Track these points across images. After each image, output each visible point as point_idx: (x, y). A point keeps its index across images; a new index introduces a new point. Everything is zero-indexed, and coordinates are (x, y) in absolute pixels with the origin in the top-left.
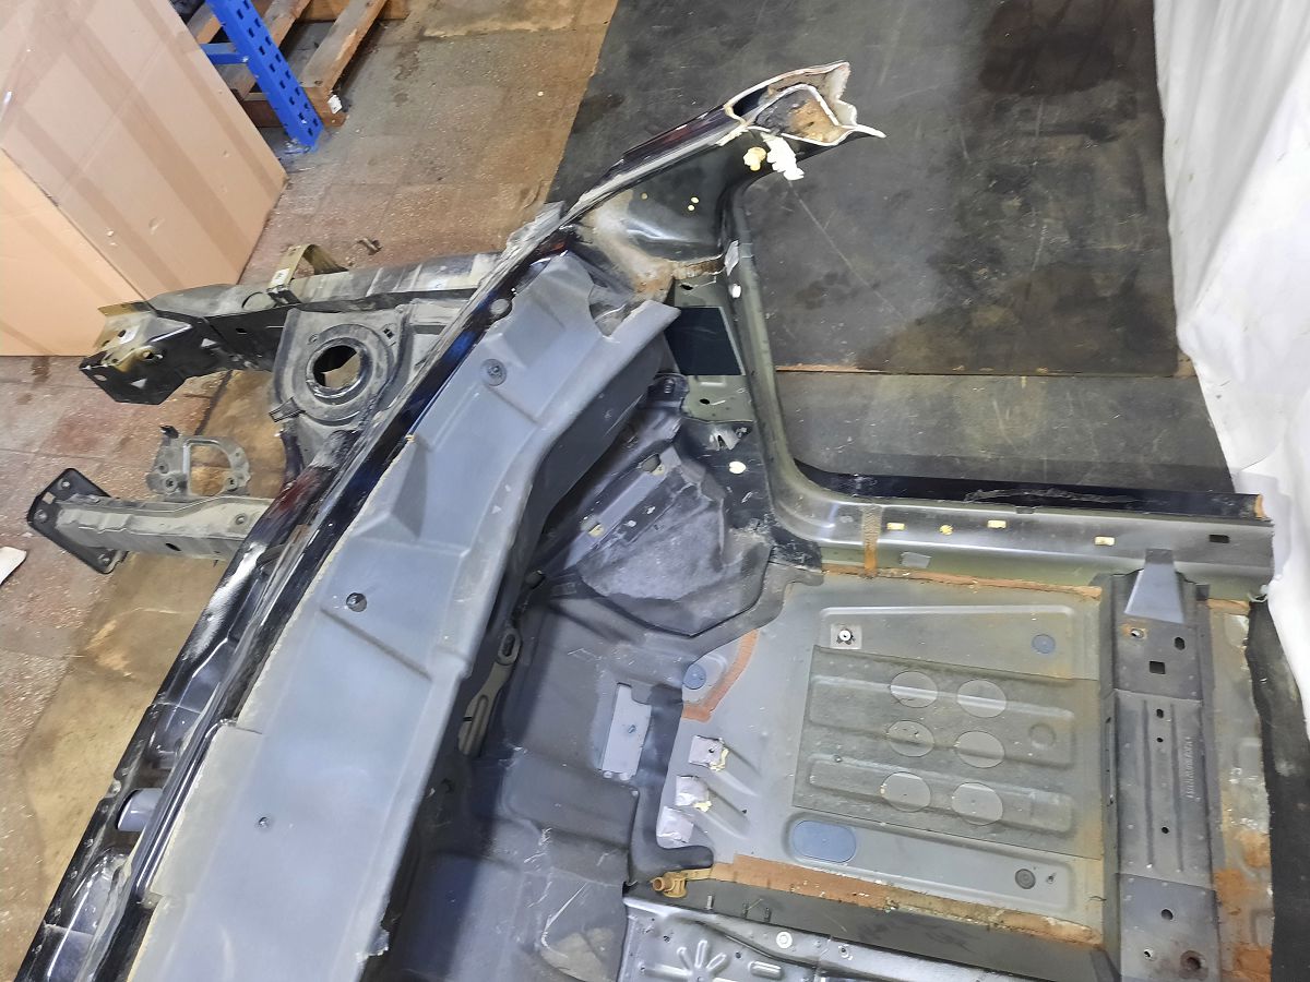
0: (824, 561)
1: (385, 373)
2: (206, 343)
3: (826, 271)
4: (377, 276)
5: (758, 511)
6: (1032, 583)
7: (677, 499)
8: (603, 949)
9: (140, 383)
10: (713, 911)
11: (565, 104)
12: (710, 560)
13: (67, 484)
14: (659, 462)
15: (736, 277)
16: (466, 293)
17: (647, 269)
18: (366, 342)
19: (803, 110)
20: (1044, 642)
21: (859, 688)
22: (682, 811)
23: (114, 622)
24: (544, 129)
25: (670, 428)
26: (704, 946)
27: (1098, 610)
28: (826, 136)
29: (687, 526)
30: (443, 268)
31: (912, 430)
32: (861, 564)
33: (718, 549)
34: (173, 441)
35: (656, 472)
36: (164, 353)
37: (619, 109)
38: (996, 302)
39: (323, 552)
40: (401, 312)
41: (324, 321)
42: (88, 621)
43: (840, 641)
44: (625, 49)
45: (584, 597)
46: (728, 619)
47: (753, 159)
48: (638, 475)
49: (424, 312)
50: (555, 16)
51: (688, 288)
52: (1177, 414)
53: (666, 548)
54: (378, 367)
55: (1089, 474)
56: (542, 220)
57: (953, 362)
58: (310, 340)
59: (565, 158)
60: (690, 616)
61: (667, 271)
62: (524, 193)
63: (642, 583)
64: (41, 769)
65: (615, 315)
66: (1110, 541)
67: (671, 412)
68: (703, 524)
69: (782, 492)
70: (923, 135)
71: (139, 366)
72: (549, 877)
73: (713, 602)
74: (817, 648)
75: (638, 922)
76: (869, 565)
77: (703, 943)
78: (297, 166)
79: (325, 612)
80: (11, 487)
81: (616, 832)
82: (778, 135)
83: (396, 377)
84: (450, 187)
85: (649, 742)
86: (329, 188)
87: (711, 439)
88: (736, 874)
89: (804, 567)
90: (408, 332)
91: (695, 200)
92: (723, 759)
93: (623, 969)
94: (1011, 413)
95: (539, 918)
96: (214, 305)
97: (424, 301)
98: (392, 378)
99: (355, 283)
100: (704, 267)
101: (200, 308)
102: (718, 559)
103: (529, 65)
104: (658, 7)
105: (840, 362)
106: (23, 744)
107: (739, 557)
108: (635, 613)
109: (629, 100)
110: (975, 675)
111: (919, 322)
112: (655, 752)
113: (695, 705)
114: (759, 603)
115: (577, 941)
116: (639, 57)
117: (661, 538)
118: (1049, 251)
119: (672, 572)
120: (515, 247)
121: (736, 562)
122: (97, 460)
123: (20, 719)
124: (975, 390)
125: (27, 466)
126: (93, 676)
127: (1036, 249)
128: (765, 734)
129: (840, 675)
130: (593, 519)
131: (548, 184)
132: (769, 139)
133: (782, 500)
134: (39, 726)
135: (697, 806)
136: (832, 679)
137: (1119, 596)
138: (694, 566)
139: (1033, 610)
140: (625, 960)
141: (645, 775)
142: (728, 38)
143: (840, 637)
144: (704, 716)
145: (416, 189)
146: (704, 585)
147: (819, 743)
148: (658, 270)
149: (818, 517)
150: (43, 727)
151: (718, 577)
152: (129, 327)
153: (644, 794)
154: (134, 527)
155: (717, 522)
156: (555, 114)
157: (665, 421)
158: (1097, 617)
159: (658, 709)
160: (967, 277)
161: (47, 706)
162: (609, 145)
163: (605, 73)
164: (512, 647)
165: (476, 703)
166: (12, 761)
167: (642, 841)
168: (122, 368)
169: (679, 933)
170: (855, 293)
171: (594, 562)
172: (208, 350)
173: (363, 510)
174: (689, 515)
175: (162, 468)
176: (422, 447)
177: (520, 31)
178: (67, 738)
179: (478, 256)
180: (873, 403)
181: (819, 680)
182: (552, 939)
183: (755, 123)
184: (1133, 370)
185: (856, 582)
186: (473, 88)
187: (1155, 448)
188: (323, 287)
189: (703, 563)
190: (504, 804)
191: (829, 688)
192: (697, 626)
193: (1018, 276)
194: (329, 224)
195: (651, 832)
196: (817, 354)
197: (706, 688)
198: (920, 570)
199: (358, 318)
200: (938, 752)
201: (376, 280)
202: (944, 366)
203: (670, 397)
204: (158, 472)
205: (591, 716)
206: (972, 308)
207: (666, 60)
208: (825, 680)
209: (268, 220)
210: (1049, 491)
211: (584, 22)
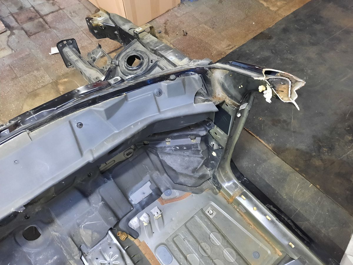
0: (221, 190)
1: (143, 71)
2: (116, 32)
3: (285, 119)
4: (162, 45)
5: (213, 167)
6: (266, 238)
7: (193, 150)
8: (94, 238)
9: (96, 31)
10: (126, 250)
11: (257, 30)
12: (193, 169)
13: (71, 42)
14: (195, 139)
15: (242, 112)
16: (175, 65)
17: (220, 94)
18: (145, 60)
19: (284, 86)
20: (257, 254)
21: (203, 227)
22: (140, 221)
23: (67, 79)
24: (247, 33)
25: (203, 133)
26: (117, 257)
27: (277, 259)
28: (284, 98)
29: (192, 158)
30: (177, 55)
31: (272, 175)
32: (229, 198)
33: (197, 168)
34: (99, 49)
35: (192, 141)
36: (105, 28)
37: (269, 40)
38: (321, 160)
39: (82, 107)
40: (158, 58)
41: (141, 48)
42: (63, 75)
43: (209, 212)
44: (283, 26)
45: (156, 155)
46: (187, 186)
47: (261, 88)
48: (187, 138)
49: (163, 63)
50: (273, 6)
51: (227, 105)
52: (344, 226)
53: (184, 159)
54: (143, 68)
55: (307, 222)
56: (204, 62)
57: (297, 166)
58: (134, 50)
59: (246, 43)
60: (178, 178)
61: (224, 98)
62: (229, 45)
63: (172, 162)
64: (30, 100)
65: (202, 99)
66: (293, 246)
67: (206, 129)
68: (197, 160)
69: (222, 167)
70: (341, 102)
71: (97, 27)
72: (95, 213)
73: (186, 179)
74: (202, 210)
75: (108, 238)
76: (231, 200)
77: (117, 256)
78: (184, 2)
79: (70, 122)
80: (71, 34)
81: (120, 214)
82: (271, 88)
83: (144, 74)
84: (214, 32)
85: (145, 199)
86: (187, 13)
87: (211, 143)
88: (140, 245)
89: (215, 188)
90: (155, 65)
91: (242, 86)
92: (159, 217)
93: (96, 246)
94: (300, 191)
95: (86, 220)
96: (124, 25)
97: (165, 60)
98: (143, 73)
99: (156, 43)
100: (234, 104)
101: (120, 23)
102: (195, 170)
103: (257, 14)
104: (301, 21)
105: (268, 144)
106: (31, 92)
107: (201, 174)
108: (165, 168)
109: (273, 40)
110: (233, 248)
111: (297, 150)
112: (144, 203)
113: (163, 199)
114: (198, 187)
115: (90, 232)
116: (285, 30)
117: (184, 156)
118: (347, 157)
119: (181, 165)
120: (193, 63)
121: (199, 174)
122: (91, 41)
123: (35, 86)
124: (297, 178)
125: (78, 32)
126: (55, 88)
127: (344, 154)
128: (173, 219)
129: (202, 220)
130: (170, 140)
131: (237, 47)
132: (268, 87)
133: (221, 169)
134: (37, 90)
135: (144, 222)
136: (199, 219)
137: (284, 261)
138: (187, 168)
139: (261, 244)
140: (98, 244)
141: (138, 206)
142: (312, 41)
143: (209, 211)
144: (163, 204)
145: (206, 27)
146: (187, 174)
147: (183, 232)
148: (222, 96)
149: (227, 180)
150: (38, 91)
151: (192, 174)
152: (102, 16)
153: (134, 210)
154: (77, 62)
155: (201, 162)
156: (253, 31)
157: (203, 130)
158: (275, 260)
159: (153, 194)
160: (320, 147)
161: (42, 87)
162: (259, 48)
163: (274, 29)
164: (130, 154)
165: (111, 161)
166: (27, 94)
167: (125, 220)
168: (93, 25)
169: (114, 249)
170: (288, 130)
171: (162, 150)
172: (115, 34)
173: (99, 104)
174: (195, 156)
175: (93, 53)
176: (126, 98)
177: (262, 4)
178: (40, 97)
179: (187, 58)
180: (268, 161)
181: (196, 217)
182: (85, 227)
183: (268, 80)
184: (342, 205)
185: (225, 201)
186: (239, 11)
187: (330, 230)
188: (149, 38)
189: (191, 169)
190: (98, 189)
191: (197, 222)
192: (178, 181)
193: (333, 158)
194: (180, 21)
195: (129, 220)
196: (265, 138)
197: (169, 197)
198: (242, 212)
199: (148, 53)
200: (208, 258)
201: (161, 46)
202: (294, 165)
203: (208, 126)
204: (92, 53)
205: (137, 183)
206: (314, 157)
207: (291, 36)
208: (197, 218)
209: (168, 11)
210: (289, 221)
211: (279, 12)
